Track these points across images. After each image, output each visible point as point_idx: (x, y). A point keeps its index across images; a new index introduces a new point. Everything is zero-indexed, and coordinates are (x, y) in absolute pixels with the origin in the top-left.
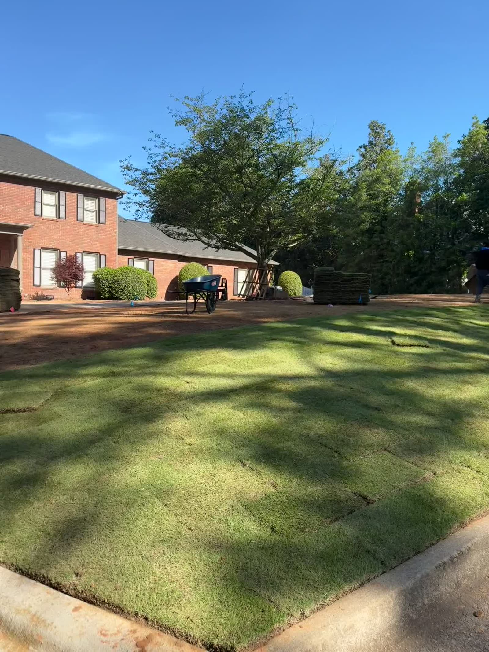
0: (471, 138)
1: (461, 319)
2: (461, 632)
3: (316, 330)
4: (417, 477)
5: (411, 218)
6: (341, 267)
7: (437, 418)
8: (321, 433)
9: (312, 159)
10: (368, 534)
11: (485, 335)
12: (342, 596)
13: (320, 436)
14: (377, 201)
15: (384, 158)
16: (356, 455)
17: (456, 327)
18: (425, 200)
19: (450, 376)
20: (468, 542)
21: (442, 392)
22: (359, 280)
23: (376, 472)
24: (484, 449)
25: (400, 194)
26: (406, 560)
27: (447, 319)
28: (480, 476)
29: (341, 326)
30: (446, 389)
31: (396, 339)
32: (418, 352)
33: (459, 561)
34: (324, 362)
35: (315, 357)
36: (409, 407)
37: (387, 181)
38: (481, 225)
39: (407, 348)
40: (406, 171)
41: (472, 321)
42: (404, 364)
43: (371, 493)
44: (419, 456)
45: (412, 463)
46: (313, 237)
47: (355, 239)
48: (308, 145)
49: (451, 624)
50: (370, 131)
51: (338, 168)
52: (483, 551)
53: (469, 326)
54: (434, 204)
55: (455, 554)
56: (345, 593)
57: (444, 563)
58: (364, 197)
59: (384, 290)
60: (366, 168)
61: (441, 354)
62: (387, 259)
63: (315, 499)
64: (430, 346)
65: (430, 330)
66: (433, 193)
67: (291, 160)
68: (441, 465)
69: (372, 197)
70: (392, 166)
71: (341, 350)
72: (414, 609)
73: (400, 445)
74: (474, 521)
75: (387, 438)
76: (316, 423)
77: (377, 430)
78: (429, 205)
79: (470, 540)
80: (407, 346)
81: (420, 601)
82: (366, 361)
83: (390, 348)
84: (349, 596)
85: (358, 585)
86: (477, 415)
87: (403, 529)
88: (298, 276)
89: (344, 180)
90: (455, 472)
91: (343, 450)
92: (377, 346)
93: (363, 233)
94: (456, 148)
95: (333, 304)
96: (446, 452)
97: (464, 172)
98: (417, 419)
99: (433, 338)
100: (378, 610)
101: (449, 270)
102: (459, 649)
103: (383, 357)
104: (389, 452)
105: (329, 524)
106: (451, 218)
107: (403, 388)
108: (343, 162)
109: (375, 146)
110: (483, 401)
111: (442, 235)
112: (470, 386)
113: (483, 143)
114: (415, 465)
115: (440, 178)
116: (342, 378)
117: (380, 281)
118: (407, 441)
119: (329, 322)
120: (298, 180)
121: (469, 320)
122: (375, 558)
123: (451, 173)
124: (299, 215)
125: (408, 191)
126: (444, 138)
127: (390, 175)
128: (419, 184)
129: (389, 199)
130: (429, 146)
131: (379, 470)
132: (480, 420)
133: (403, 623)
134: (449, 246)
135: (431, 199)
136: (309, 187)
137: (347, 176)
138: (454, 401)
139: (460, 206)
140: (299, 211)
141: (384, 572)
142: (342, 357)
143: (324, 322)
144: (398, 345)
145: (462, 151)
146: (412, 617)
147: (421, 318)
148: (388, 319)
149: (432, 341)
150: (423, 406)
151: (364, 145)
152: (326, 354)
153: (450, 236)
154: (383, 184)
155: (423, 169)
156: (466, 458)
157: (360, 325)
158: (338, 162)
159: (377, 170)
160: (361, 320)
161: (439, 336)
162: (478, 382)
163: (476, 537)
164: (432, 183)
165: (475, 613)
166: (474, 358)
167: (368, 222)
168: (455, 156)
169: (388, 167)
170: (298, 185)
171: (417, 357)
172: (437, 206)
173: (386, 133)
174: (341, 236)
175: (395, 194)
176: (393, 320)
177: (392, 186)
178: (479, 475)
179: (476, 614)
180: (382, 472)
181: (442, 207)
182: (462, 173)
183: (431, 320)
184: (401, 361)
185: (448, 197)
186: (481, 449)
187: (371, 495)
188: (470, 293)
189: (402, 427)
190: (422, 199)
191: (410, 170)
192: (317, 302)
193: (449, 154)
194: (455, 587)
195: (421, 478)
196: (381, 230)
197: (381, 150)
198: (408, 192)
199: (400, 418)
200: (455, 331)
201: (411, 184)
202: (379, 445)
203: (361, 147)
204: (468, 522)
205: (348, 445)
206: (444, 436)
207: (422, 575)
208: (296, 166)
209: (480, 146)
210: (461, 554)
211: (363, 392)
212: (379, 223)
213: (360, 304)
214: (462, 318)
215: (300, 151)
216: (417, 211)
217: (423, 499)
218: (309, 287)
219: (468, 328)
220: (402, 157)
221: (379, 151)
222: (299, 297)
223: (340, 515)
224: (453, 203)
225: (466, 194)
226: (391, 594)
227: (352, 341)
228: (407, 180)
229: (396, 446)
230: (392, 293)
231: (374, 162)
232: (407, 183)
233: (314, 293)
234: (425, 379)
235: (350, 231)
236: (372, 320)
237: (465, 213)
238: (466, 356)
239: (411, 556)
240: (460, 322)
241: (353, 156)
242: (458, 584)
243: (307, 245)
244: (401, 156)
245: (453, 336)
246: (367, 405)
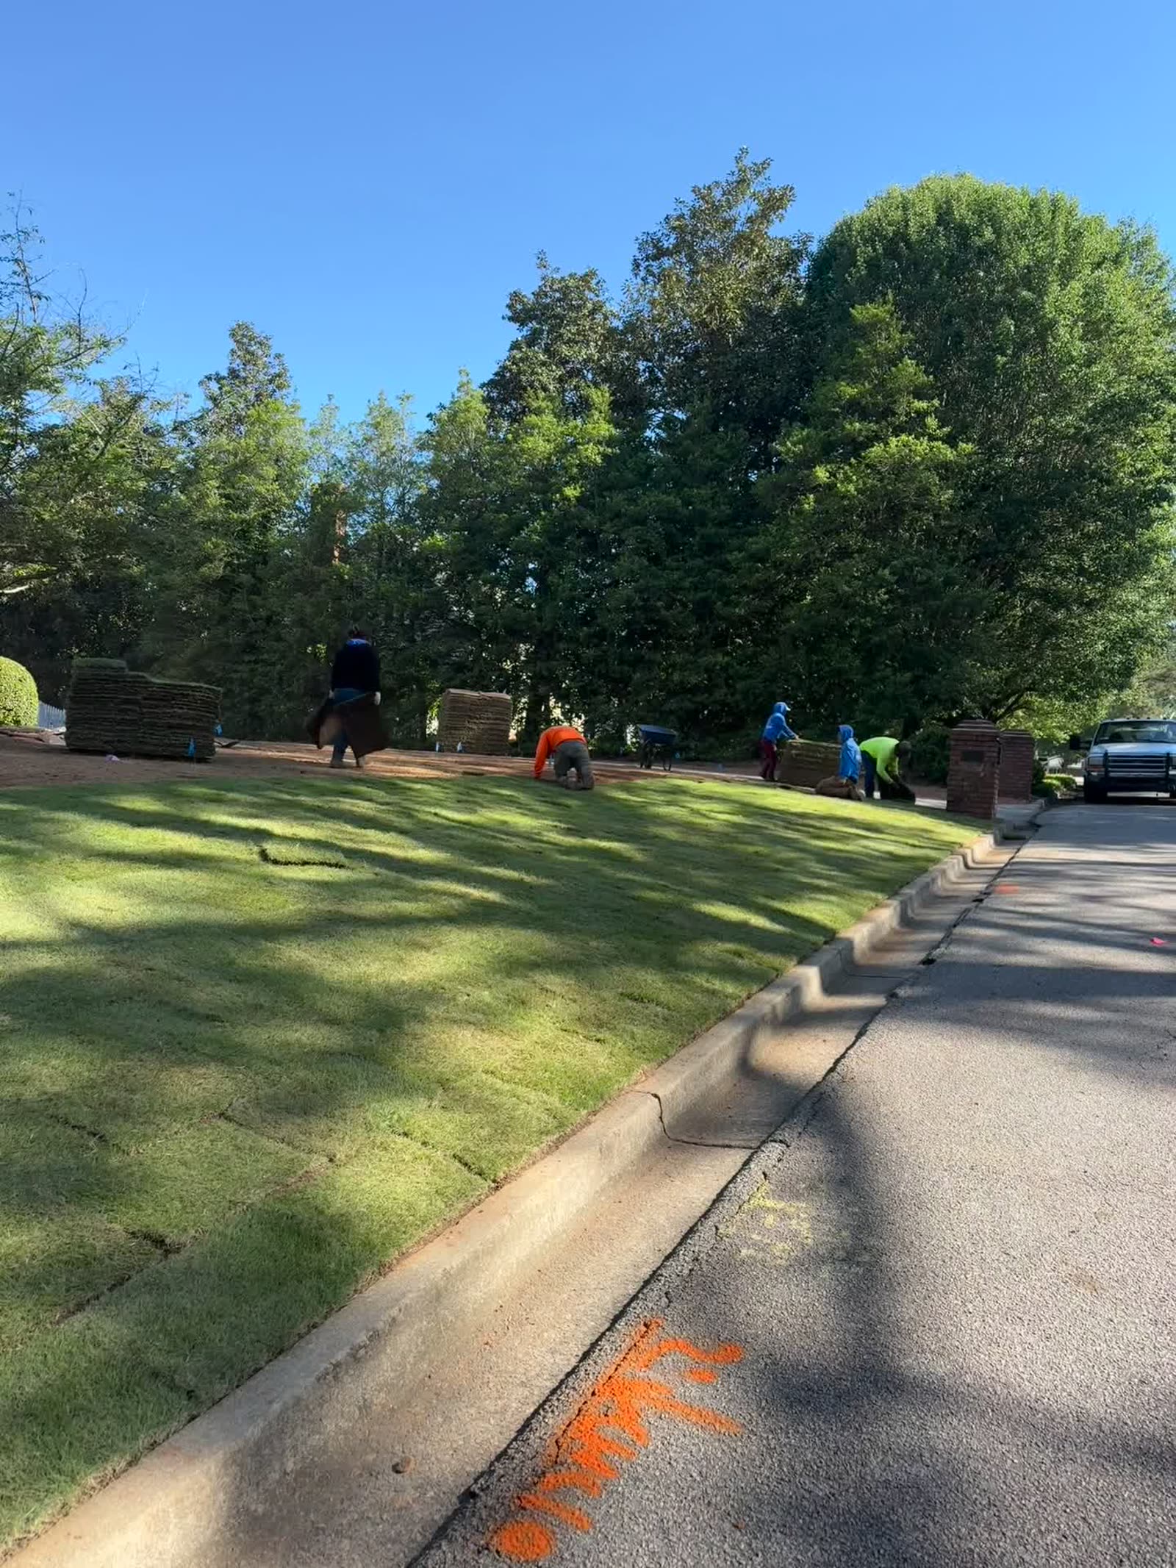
0: (455, 415)
1: (417, 807)
2: (363, 1518)
3: (65, 821)
4: (288, 1172)
5: (323, 570)
6: (149, 663)
7: (348, 1029)
8: (57, 1089)
9: (77, 378)
10: (160, 1331)
11: (462, 843)
12: (79, 1502)
13: (53, 1099)
14: (244, 516)
15: (264, 417)
16: (145, 1135)
17: (404, 823)
18: (356, 533)
19: (383, 932)
20: (392, 1307)
21: (363, 968)
22: (191, 699)
23: (192, 1172)
24: (440, 1091)
25: (299, 509)
26: (250, 1376)
27: (388, 804)
28: (428, 1153)
29: (138, 813)
30: (374, 961)
31: (272, 849)
32: (319, 878)
33: (370, 1353)
34: (82, 905)
35: (57, 890)
36: (286, 1008)
37: (271, 472)
38: (468, 607)
39: (294, 867)
40: (315, 457)
41: (438, 810)
42: (284, 907)
43: (176, 1226)
44: (299, 1121)
45: (283, 1141)
46: (74, 577)
47: (187, 599)
48: (70, 340)
49: (342, 1503)
50: (234, 346)
51: (147, 415)
52: (421, 1322)
53: (431, 823)
54: (374, 545)
55: (363, 1338)
56: (88, 1494)
57: (337, 1365)
58: (214, 500)
59: (254, 729)
60: (221, 430)
61: (369, 884)
62: (265, 656)
63: (23, 1264)
64: (347, 864)
65: (349, 828)
66: (372, 520)
67: (18, 368)
68: (347, 1138)
69: (234, 502)
70: (282, 439)
71: (131, 874)
72: (261, 1490)
73: (257, 1102)
74: (410, 1254)
75: (228, 1085)
76: (45, 1064)
77: (204, 1070)
78: (363, 546)
79: (397, 1300)
80: (296, 864)
81: (277, 1467)
82: (194, 900)
83: (255, 870)
84: (99, 1498)
85: (123, 1464)
86: (433, 1017)
87: (247, 1302)
88: (28, 675)
89: (161, 448)
90: (376, 1151)
91: (109, 1128)
92: (223, 865)
93: (210, 585)
94: (424, 431)
95: (119, 754)
96: (359, 1107)
97: (438, 486)
98: (306, 1035)
99: (354, 846)
100: (172, 1515)
101: (402, 696)
102: (356, 1557)
103: (235, 892)
104: (229, 1119)
105: (58, 1323)
106: (410, 582)
107: (277, 965)
108: (161, 406)
109: (245, 383)
110: (447, 985)
111: (389, 617)
112: (424, 953)
113: (478, 432)
114: (288, 1144)
115: (389, 488)
116: (126, 945)
117: (247, 707)
118: (275, 1089)
119: (104, 800)
120: (37, 423)
121: (433, 810)
122: (173, 1387)
123: (411, 482)
124: (39, 515)
125: (318, 504)
126: (400, 401)
127: (277, 460)
128: (343, 494)
129: (273, 516)
130: (367, 411)
131: (202, 1166)
132: (438, 1028)
133: (233, 1532)
134: (403, 644)
135: (367, 534)
136: (65, 447)
137: (172, 441)
138: (390, 990)
139: (427, 560)
140: (37, 505)
141: (193, 1418)
142: (130, 890)
143: (94, 799)
144: (276, 862)
145: (437, 438)
146: (256, 1511)
147: (332, 801)
148: (256, 800)
149: (350, 853)
150: (319, 1004)
151: (217, 374)
152: (90, 882)
153: (407, 622)
154: (261, 477)
155: (352, 460)
156: (402, 1114)
157: (187, 811)
158: (149, 403)
159: (248, 442)
160: (190, 799)
161: (369, 842)
162: (440, 944)
163: (410, 1291)
164: (370, 497)
165: (397, 1464)
166: (436, 892)
167: (221, 560)
168: (422, 447)
169: (272, 440)
170: (33, 436)
171: (316, 890)
172: (380, 550)
173: (271, 359)
174: (150, 586)
175: (288, 507)
176: (269, 801)
177: (282, 487)
178: (426, 1151)
179: (400, 1468)
180: (209, 1169)
181: (392, 554)
182: (434, 486)
183: (353, 805)
184: (281, 900)
185: (403, 533)
186: (434, 1092)
187: (176, 1231)
188: (440, 751)
189: (265, 1058)
190: (348, 529)
191: (323, 457)
192: (77, 746)
193: (408, 440)
194: (356, 1417)
195: (300, 1173)
196: (254, 585)
197: (257, 396)
198: (319, 507)
199: (259, 1036)
200: (402, 832)
201: (326, 489)
202: (206, 1106)
203: (209, 378)
204: (395, 1262)
205: (126, 1115)
206: (359, 1069)
207: (285, 1403)
208: (31, 388)
209: (472, 436)
210: (376, 1336)
211: (180, 979)
212: (249, 568)
213: (189, 759)
214: (419, 803)
215: (47, 352)
216: (336, 554)
217: (302, 1222)
218: (60, 707)
219: (428, 826)
220: (308, 422)
221: (252, 397)
222: (28, 730)
223: (90, 1294)
224: (415, 549)
225: (441, 534)
226: (205, 1467)
227: (162, 852)
228: (316, 479)
229: (248, 1105)
230: (276, 737)
231: (240, 420)
232: (317, 486)
233: (70, 723)
234: (329, 941)
235: (175, 577)
236: (218, 801)
237: (439, 576)
238: (420, 886)
239: (263, 1363)
240: (416, 814)
241: (186, 396)
242: (365, 1407)
243: (56, 596)
244: (303, 420)
245: (399, 842)
246: (185, 1009)
